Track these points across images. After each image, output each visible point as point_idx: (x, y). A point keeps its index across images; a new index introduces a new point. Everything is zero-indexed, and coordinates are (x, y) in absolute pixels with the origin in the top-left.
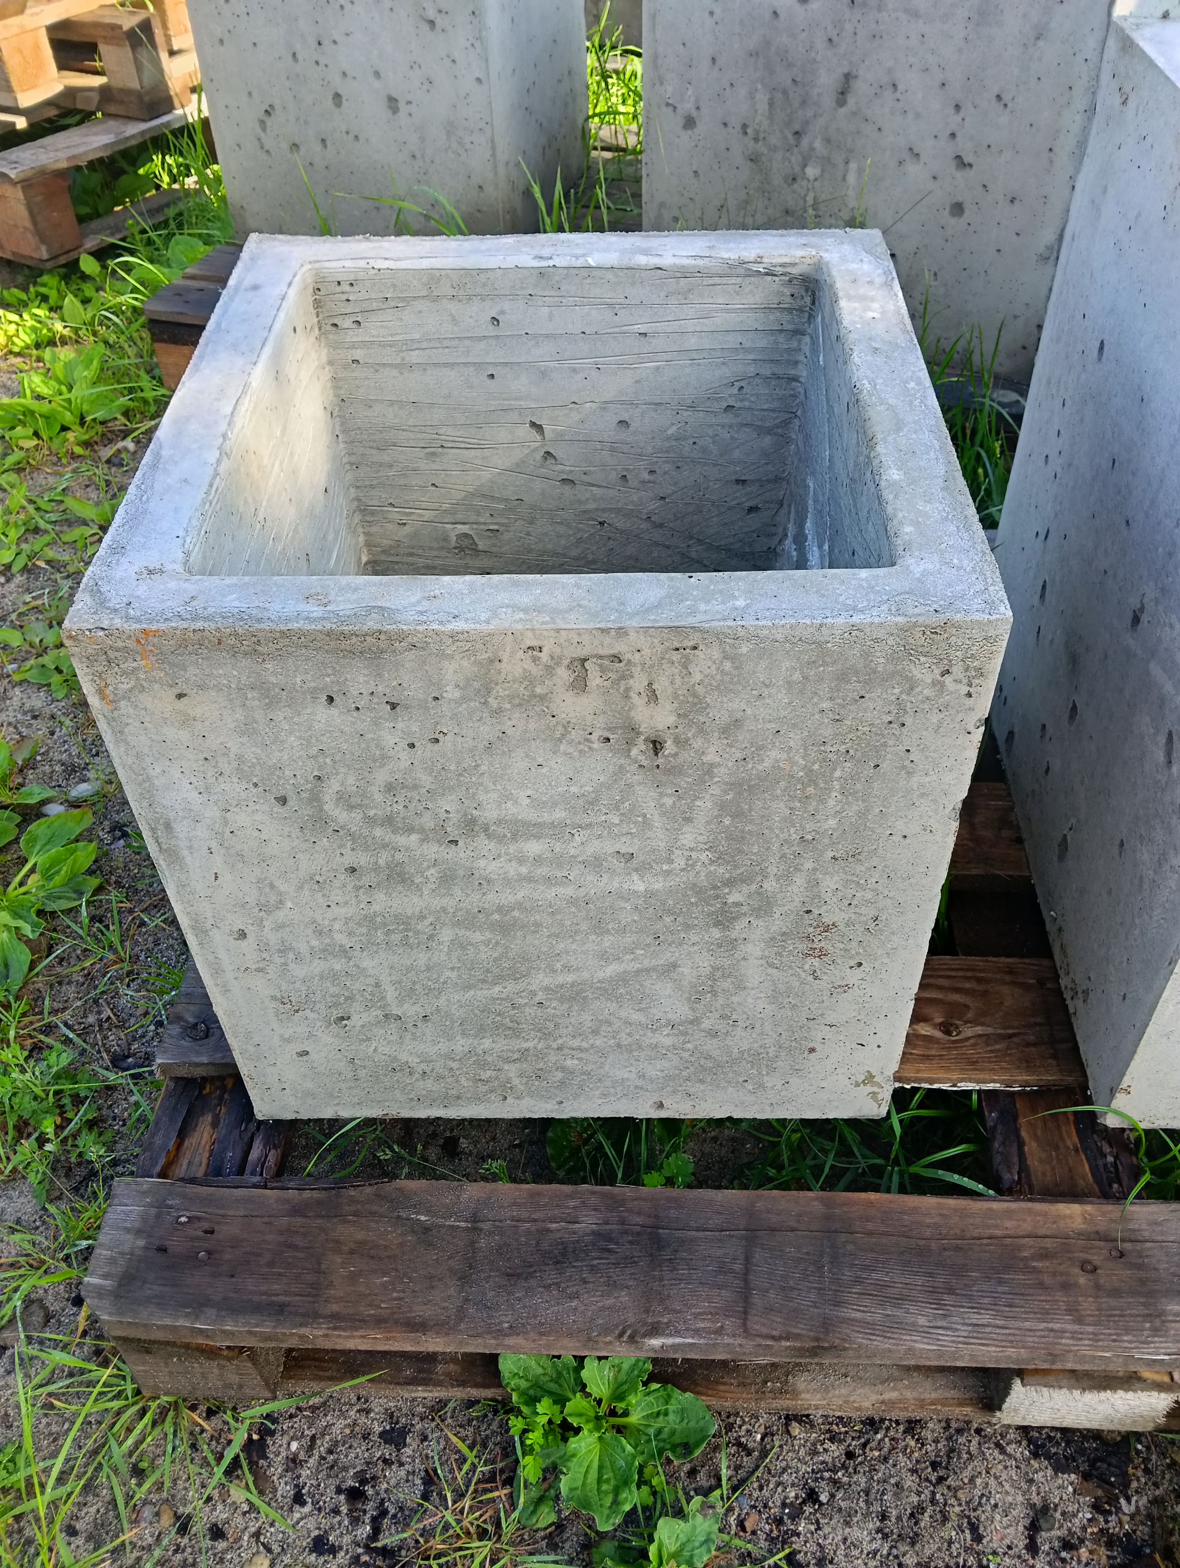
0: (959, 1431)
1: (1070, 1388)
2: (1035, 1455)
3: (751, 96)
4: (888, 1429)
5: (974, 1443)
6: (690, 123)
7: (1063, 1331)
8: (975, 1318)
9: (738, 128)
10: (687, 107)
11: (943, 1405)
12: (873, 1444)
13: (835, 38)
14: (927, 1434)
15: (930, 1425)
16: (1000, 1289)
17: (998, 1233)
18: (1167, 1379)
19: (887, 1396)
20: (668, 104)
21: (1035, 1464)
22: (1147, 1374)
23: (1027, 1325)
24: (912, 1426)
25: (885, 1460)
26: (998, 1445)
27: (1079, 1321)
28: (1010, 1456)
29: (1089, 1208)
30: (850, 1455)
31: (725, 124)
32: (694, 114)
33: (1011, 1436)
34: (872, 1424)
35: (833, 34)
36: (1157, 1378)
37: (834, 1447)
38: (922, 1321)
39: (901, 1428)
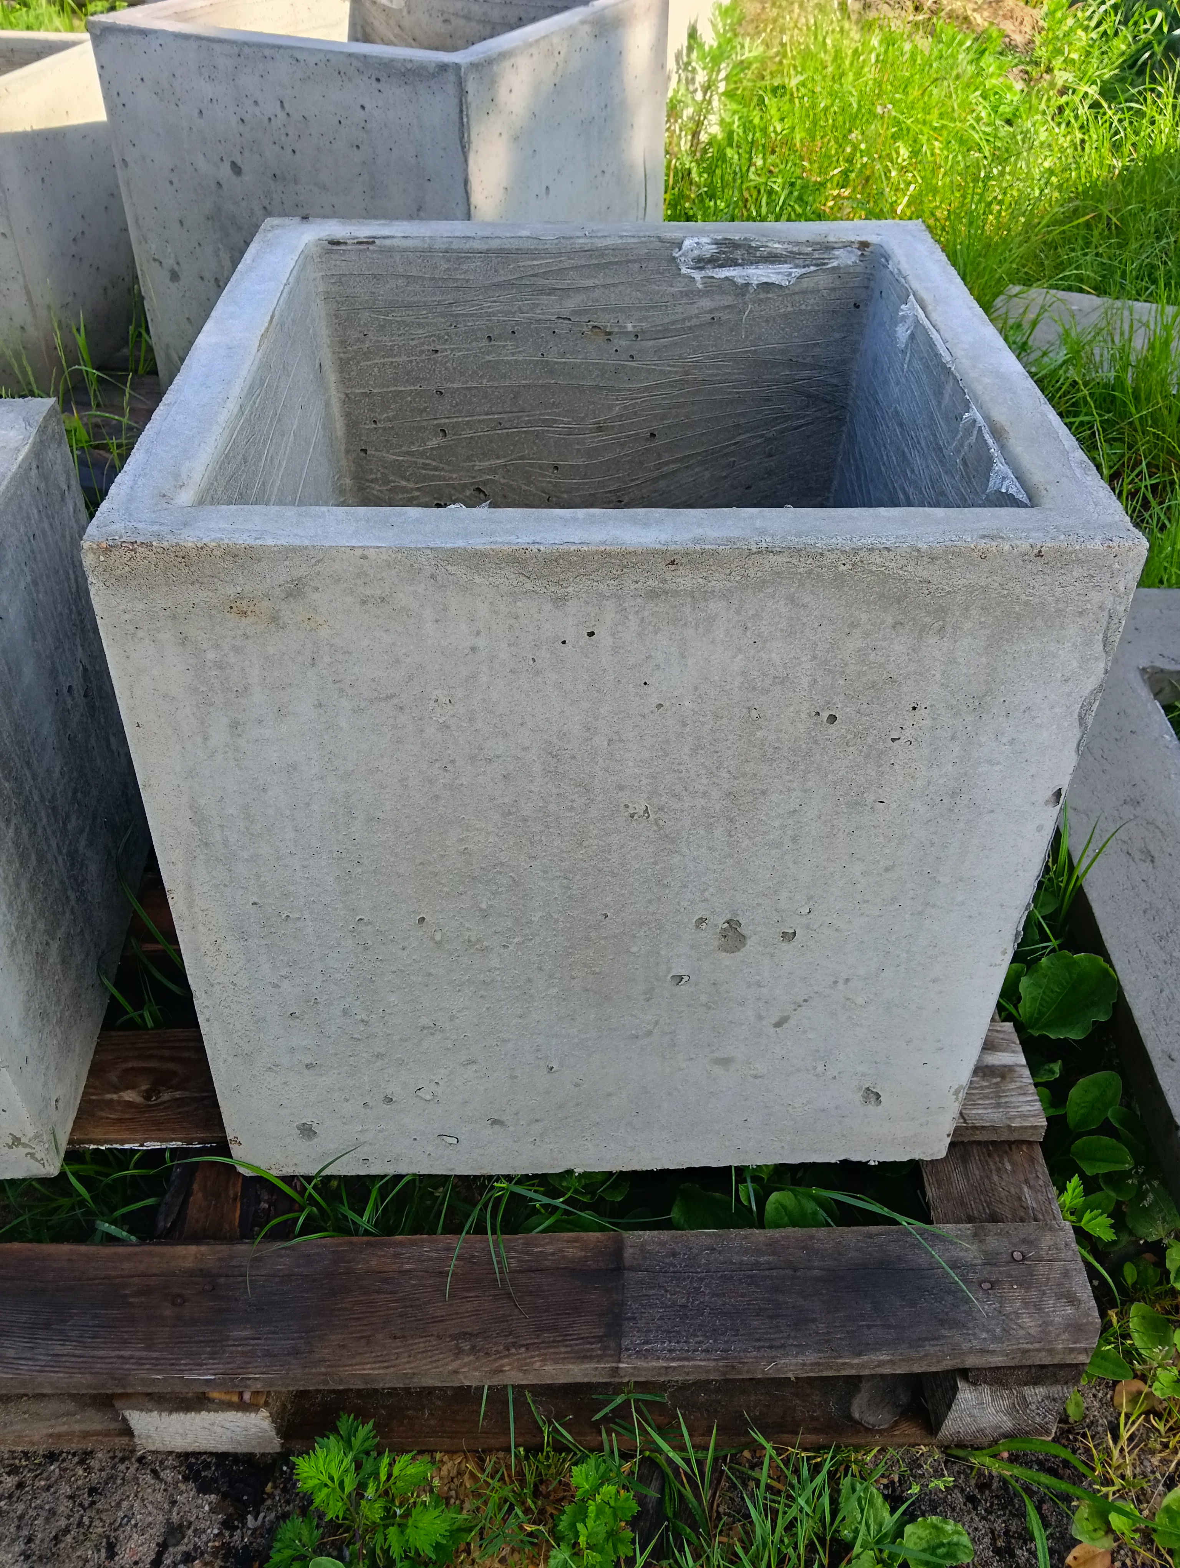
0: (122, 1460)
1: (161, 1411)
2: (186, 1479)
3: (216, 252)
4: (64, 1460)
5: (132, 1470)
6: (175, 276)
7: (131, 1357)
8: (58, 1349)
9: (212, 281)
10: (169, 262)
11: (106, 1435)
12: (45, 1475)
14: (94, 1463)
15: (100, 1455)
16: (91, 1323)
17: (113, 1273)
18: (235, 1399)
19: (57, 1430)
20: (155, 260)
21: (182, 1487)
22: (215, 1395)
23: (101, 1353)
24: (85, 1457)
25: (48, 1490)
26: (154, 1472)
27: (149, 1348)
28: (161, 1480)
29: (203, 1248)
30: (20, 1485)
31: (202, 278)
32: (177, 268)
33: (170, 1462)
34: (52, 1457)
36: (226, 1397)
37: (9, 1479)
38: (11, 1353)
39: (76, 1459)
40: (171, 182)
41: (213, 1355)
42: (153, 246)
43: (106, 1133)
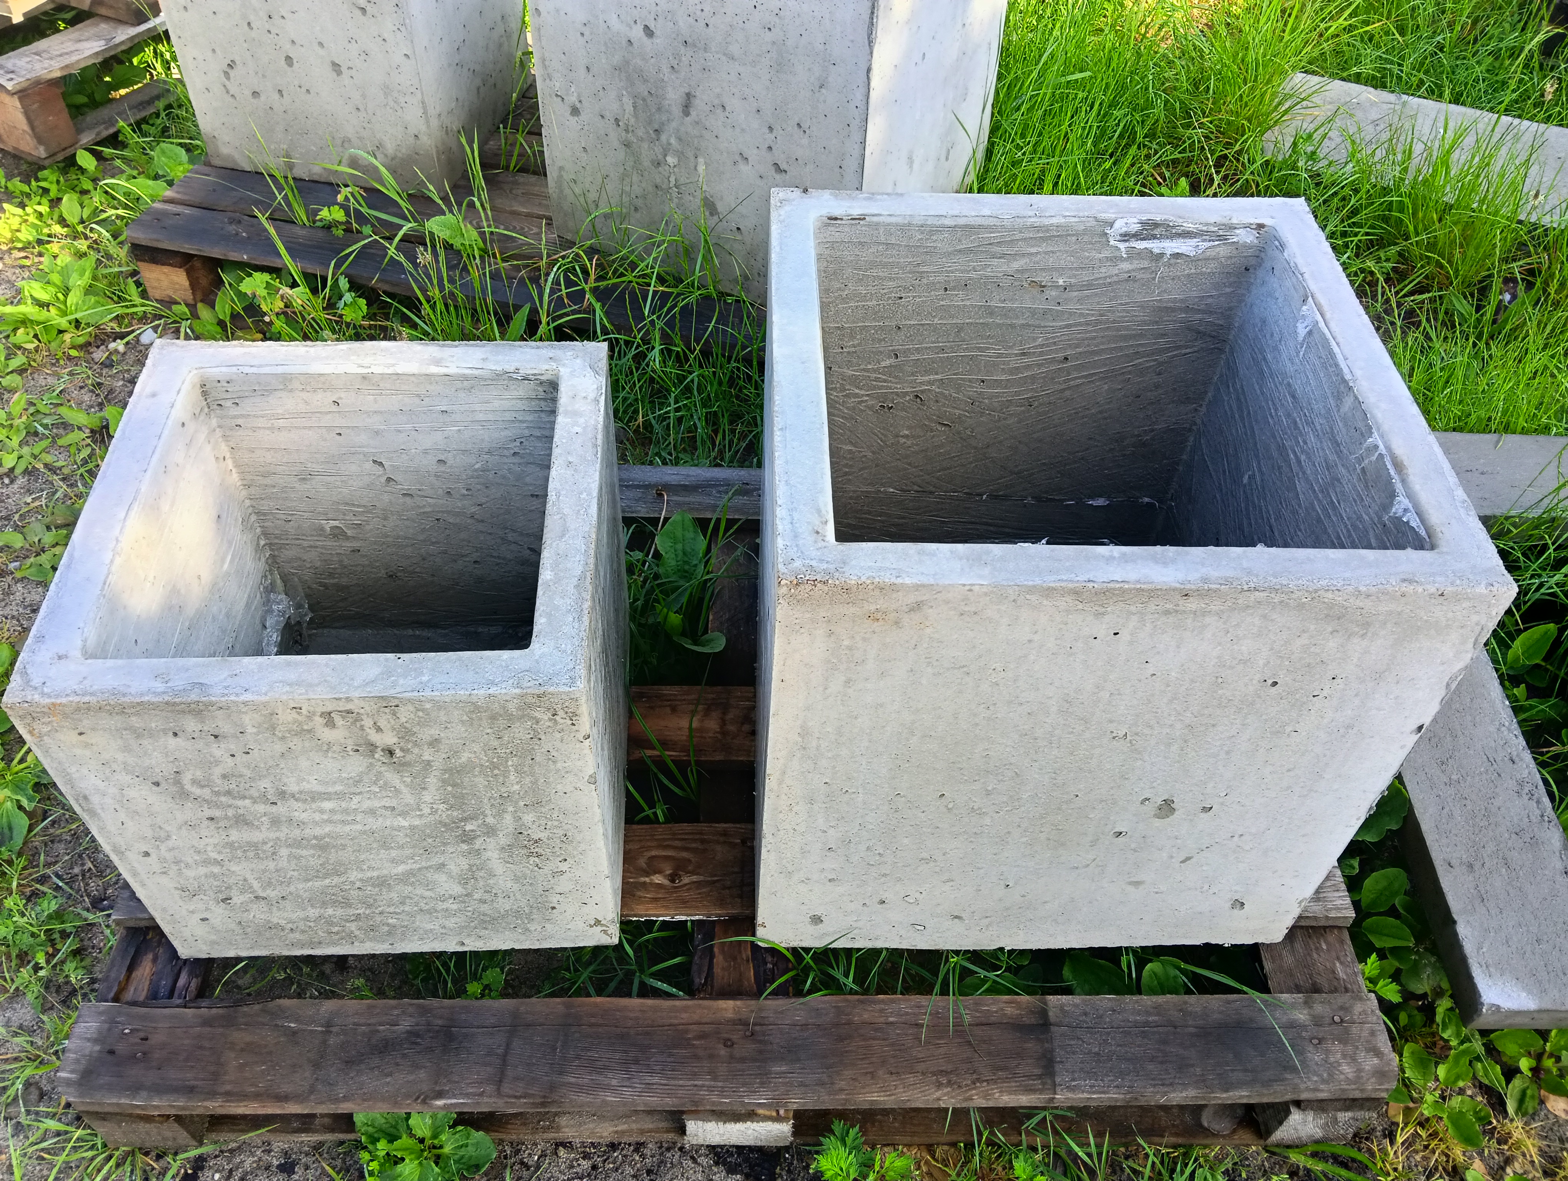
0: (668, 1149)
1: (717, 1121)
2: (717, 1163)
3: (620, 98)
4: (623, 1149)
5: (677, 1157)
6: (575, 111)
7: (703, 1086)
8: (648, 1079)
9: (612, 120)
10: (573, 99)
11: (657, 1132)
12: (611, 1160)
13: (676, 66)
14: (647, 1152)
15: (650, 1146)
16: (669, 1060)
17: (676, 1022)
18: (774, 1114)
19: (619, 1128)
20: (557, 95)
21: (715, 1169)
22: (761, 1111)
23: (681, 1082)
24: (639, 1147)
25: (617, 1170)
26: (692, 1158)
27: (715, 1079)
28: (699, 1164)
29: (739, 1003)
30: (594, 1167)
31: (602, 117)
32: (578, 105)
33: (702, 1151)
34: (613, 1146)
35: (674, 63)
36: (767, 1113)
37: (585, 1163)
38: (614, 1082)
39: (632, 1148)
40: (582, 34)
41: (762, 1084)
42: (557, 84)
43: (647, 910)
